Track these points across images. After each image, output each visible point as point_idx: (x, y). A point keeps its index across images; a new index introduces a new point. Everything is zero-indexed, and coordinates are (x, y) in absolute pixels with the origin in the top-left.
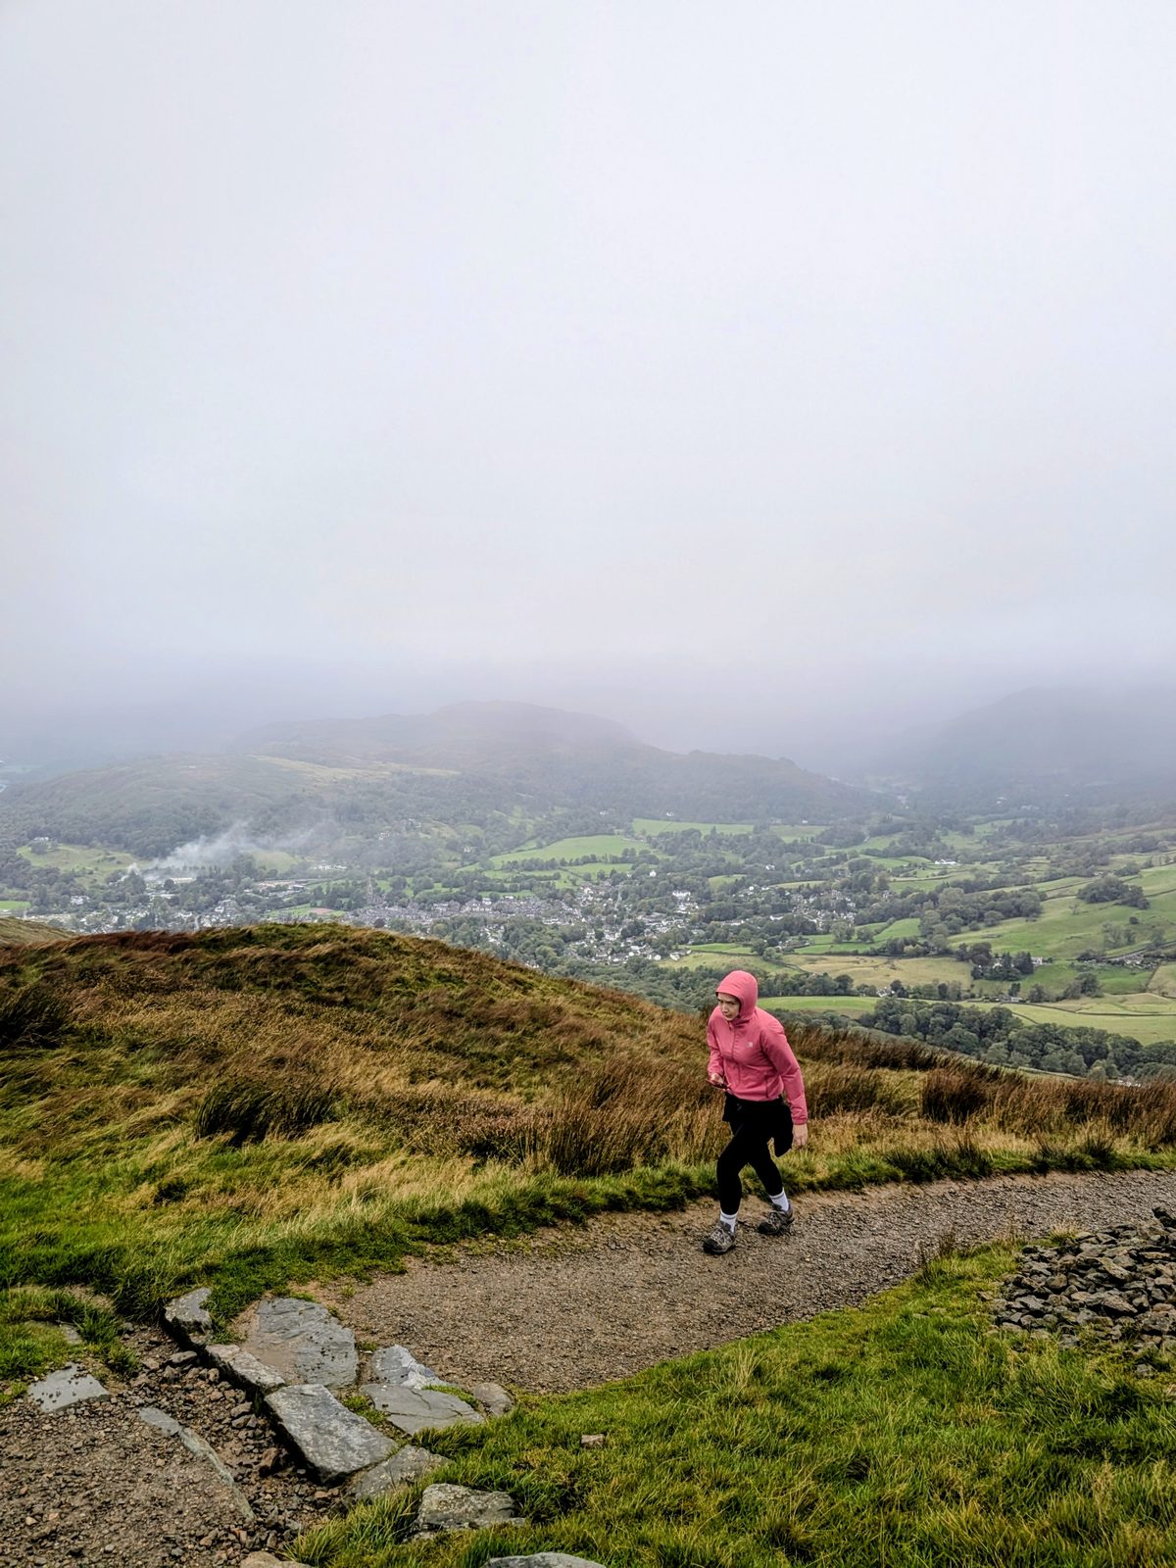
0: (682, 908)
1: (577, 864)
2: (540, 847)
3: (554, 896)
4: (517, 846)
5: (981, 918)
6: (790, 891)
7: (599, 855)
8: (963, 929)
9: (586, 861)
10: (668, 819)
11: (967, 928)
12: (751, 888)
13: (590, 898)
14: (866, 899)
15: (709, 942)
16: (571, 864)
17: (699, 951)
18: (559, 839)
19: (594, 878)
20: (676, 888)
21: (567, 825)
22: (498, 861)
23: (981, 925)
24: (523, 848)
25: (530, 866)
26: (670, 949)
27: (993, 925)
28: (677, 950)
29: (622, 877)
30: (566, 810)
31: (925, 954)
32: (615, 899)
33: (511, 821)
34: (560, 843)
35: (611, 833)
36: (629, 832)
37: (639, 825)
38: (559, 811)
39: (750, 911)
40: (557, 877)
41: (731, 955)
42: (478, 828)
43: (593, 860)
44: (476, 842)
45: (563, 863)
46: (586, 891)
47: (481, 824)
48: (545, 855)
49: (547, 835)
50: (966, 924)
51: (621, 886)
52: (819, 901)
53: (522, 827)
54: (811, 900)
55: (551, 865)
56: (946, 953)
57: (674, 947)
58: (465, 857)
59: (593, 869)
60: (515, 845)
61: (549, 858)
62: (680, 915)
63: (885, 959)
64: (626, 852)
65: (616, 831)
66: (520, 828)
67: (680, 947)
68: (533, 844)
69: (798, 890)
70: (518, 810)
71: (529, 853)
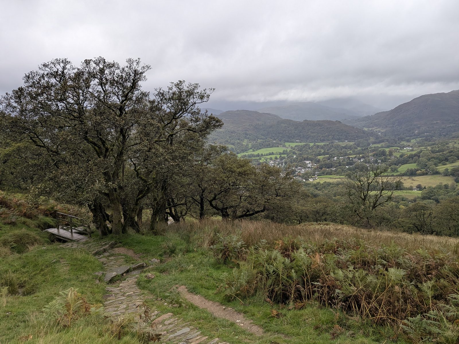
0: (309, 165)
1: (267, 155)
2: (254, 151)
4: (246, 151)
5: (447, 160)
6: (352, 158)
7: (274, 152)
8: (439, 164)
9: (270, 154)
10: (297, 142)
11: (441, 164)
12: (335, 158)
13: (273, 165)
14: (385, 159)
15: (324, 175)
16: (265, 155)
17: (321, 178)
18: (260, 149)
19: (274, 159)
20: (305, 160)
21: (262, 145)
22: (240, 155)
23: (447, 163)
24: (248, 151)
25: (251, 156)
26: (308, 177)
27: (453, 162)
28: (311, 178)
29: (284, 158)
30: (262, 140)
31: (426, 174)
32: (282, 165)
33: (244, 143)
34: (260, 150)
35: (278, 147)
36: (284, 146)
37: (287, 144)
38: (259, 141)
39: (338, 164)
40: (260, 159)
41: (336, 178)
42: (233, 146)
43: (273, 154)
44: (232, 150)
45: (262, 155)
46: (271, 163)
47: (233, 144)
48: (256, 153)
49: (255, 148)
50: (440, 163)
51: (283, 160)
52: (366, 160)
54: (362, 160)
55: (258, 155)
56: (437, 173)
57: (310, 177)
59: (273, 157)
60: (246, 150)
61: (257, 154)
62: (309, 167)
63: (408, 177)
64: (284, 151)
65: (280, 146)
66: (247, 145)
67: (313, 177)
68: (251, 150)
69: (355, 158)
70: (246, 141)
71: (250, 153)
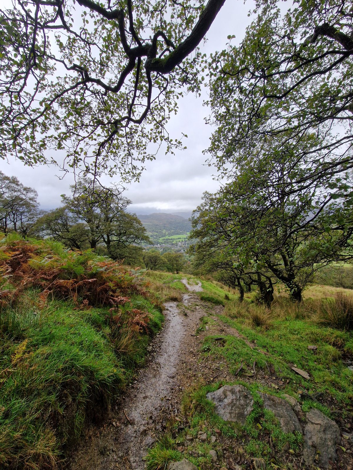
3: (173, 244)
7: (181, 237)
9: (179, 239)
13: (181, 245)
16: (176, 239)
21: (174, 233)
22: (161, 239)
25: (167, 240)
30: (174, 230)
33: (163, 232)
34: (173, 236)
35: (183, 234)
36: (186, 234)
38: (172, 231)
40: (173, 241)
44: (156, 235)
45: (174, 239)
46: (179, 243)
47: (157, 232)
48: (170, 238)
49: (170, 235)
53: (165, 233)
55: (172, 239)
58: (154, 238)
59: (181, 240)
60: (164, 236)
64: (186, 237)
70: (164, 230)
71: (167, 237)
